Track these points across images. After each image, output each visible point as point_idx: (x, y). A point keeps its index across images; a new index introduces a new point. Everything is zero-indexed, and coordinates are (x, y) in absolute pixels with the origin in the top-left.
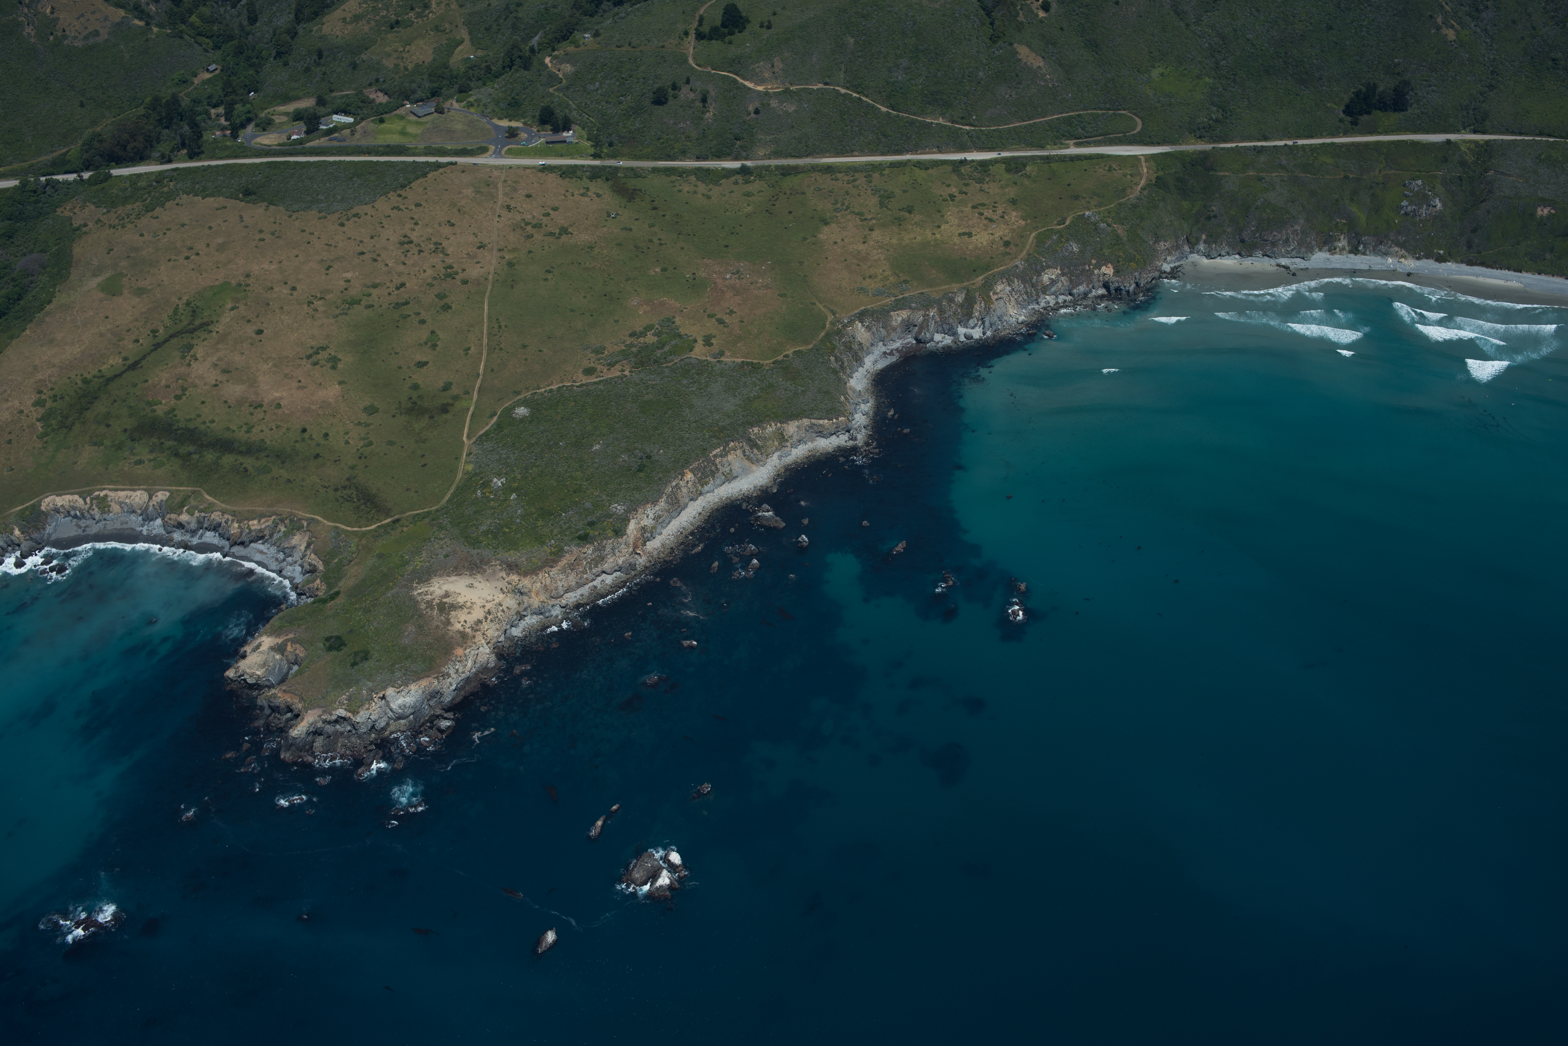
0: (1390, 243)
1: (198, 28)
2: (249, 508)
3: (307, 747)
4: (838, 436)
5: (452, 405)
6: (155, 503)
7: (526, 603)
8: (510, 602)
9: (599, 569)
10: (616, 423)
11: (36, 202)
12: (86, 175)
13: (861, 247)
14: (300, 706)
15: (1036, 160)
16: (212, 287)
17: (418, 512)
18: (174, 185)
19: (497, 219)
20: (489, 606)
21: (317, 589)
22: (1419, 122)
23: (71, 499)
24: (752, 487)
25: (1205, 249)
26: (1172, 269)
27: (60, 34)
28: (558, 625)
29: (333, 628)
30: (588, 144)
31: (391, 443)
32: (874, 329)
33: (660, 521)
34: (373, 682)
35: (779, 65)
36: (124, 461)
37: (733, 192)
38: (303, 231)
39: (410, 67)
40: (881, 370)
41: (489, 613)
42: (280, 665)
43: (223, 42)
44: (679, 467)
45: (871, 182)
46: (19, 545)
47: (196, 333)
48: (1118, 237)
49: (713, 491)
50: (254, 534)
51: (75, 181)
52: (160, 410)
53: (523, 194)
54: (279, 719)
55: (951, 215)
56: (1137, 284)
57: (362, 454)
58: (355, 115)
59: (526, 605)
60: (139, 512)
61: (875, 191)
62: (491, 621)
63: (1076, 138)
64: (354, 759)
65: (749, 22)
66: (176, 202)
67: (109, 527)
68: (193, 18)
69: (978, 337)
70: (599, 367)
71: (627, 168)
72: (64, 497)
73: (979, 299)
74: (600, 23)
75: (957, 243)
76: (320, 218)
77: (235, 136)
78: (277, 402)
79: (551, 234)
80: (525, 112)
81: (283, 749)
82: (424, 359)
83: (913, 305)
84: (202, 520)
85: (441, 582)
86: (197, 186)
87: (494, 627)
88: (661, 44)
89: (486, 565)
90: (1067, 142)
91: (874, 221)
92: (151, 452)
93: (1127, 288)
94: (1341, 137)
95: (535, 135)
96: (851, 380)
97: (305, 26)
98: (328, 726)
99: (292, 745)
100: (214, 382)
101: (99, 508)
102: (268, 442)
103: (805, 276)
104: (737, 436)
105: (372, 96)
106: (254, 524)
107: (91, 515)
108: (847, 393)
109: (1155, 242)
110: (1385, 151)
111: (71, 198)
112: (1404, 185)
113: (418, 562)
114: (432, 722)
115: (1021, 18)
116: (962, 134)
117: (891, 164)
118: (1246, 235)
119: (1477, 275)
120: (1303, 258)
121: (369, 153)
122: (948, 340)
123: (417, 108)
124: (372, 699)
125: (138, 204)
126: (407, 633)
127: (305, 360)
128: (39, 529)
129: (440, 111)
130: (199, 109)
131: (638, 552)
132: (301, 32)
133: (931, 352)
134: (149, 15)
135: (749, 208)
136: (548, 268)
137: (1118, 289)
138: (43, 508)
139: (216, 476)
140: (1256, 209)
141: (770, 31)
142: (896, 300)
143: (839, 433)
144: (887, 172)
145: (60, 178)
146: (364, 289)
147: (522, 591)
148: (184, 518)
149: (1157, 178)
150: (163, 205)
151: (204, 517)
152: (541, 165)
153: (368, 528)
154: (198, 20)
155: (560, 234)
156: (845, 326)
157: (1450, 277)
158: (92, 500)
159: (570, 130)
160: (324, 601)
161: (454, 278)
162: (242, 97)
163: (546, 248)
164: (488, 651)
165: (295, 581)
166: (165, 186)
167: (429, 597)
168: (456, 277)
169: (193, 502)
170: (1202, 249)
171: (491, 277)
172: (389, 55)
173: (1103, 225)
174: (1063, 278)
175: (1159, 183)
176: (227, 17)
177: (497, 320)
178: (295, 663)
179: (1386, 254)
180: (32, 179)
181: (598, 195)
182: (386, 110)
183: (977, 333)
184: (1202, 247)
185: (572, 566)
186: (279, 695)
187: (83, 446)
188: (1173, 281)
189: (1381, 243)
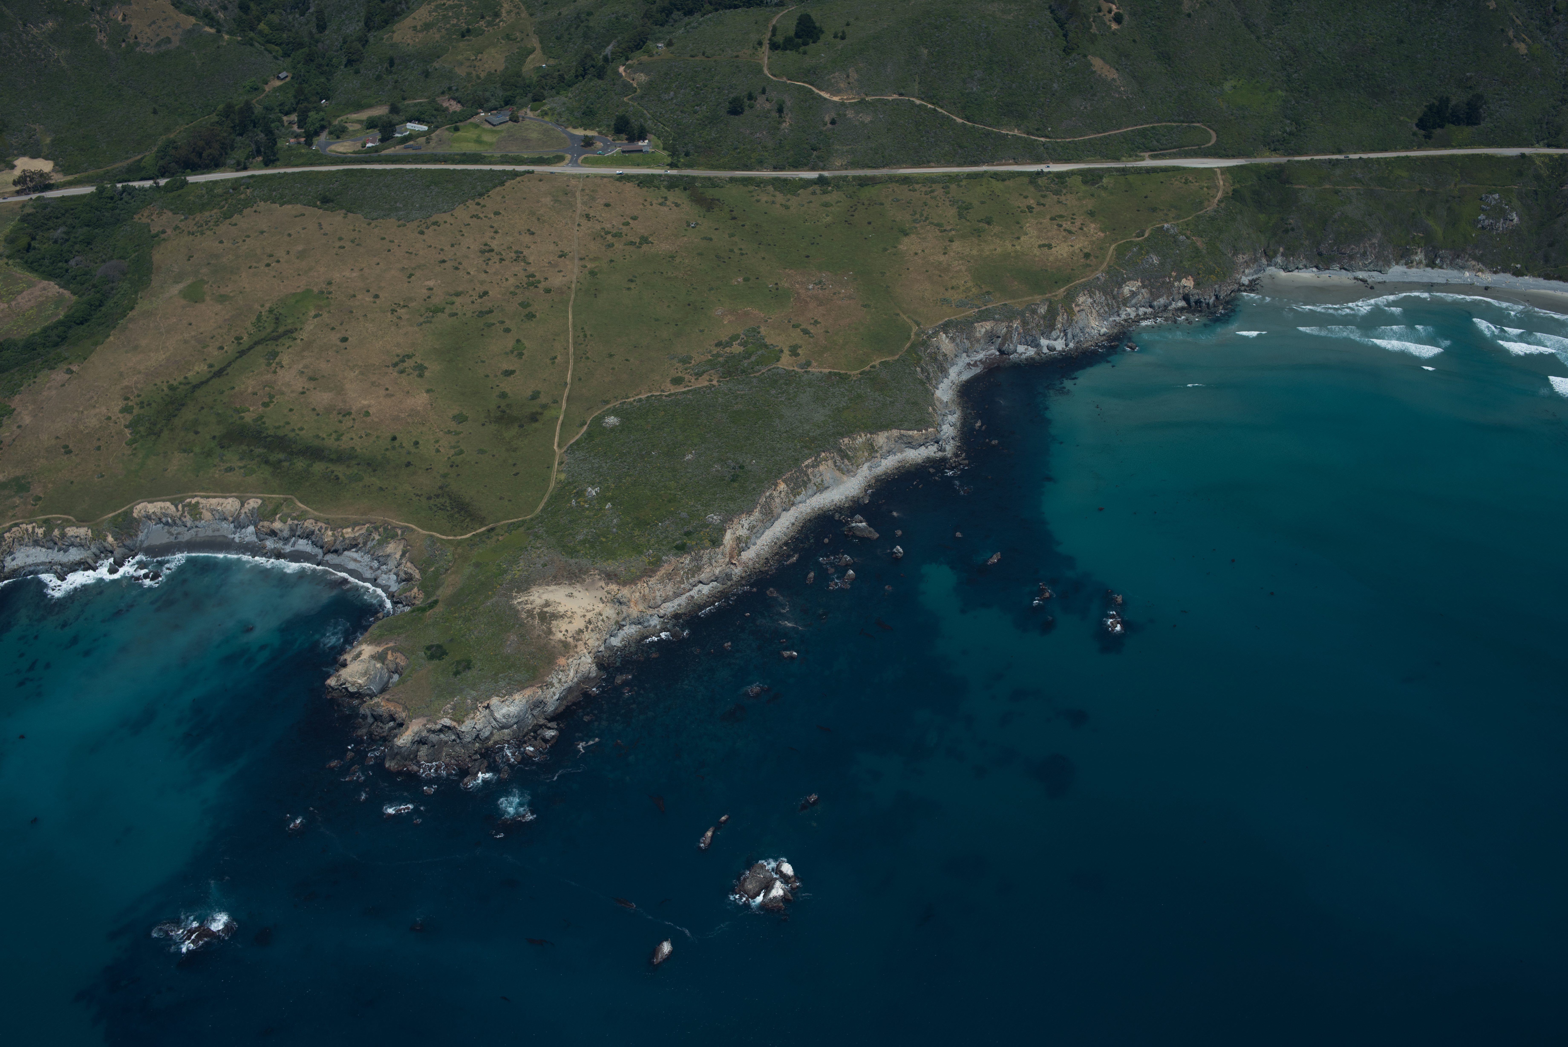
0: (1467, 256)
1: (267, 35)
2: (343, 516)
3: (412, 756)
4: (927, 447)
5: (541, 414)
6: (247, 511)
7: (625, 613)
8: (609, 612)
9: (696, 579)
10: (708, 433)
11: (113, 209)
12: (162, 182)
13: (942, 258)
14: (404, 715)
15: (1112, 172)
16: (294, 294)
17: (512, 521)
18: (251, 193)
19: (577, 228)
20: (589, 615)
21: (414, 598)
22: (1492, 136)
23: (163, 506)
24: (843, 497)
25: (1283, 262)
26: (1251, 282)
27: (132, 41)
28: (656, 635)
29: (434, 636)
30: (665, 153)
31: (482, 452)
32: (958, 341)
33: (754, 531)
34: (476, 691)
35: (854, 76)
36: (214, 468)
37: (811, 202)
38: (383, 239)
39: (483, 75)
40: (965, 382)
41: (590, 622)
42: (381, 674)
43: (293, 49)
44: (771, 477)
45: (948, 193)
46: (112, 552)
47: (280, 340)
48: (1197, 250)
49: (805, 502)
50: (347, 541)
51: (151, 187)
52: (248, 417)
53: (602, 203)
54: (382, 728)
55: (1030, 226)
56: (1217, 297)
57: (453, 462)
58: (429, 123)
59: (625, 614)
60: (231, 519)
61: (953, 202)
62: (592, 630)
63: (1151, 151)
64: (459, 769)
65: (823, 32)
66: (254, 209)
67: (201, 534)
68: (262, 26)
69: (1060, 349)
70: (687, 377)
71: (705, 178)
72: (155, 503)
73: (1061, 311)
74: (671, 33)
75: (1038, 254)
76: (399, 226)
77: (309, 143)
78: (365, 409)
79: (632, 243)
80: (600, 122)
81: (388, 758)
82: (511, 368)
83: (997, 316)
84: (295, 528)
85: (541, 591)
86: (274, 193)
87: (595, 637)
88: (735, 54)
89: (585, 575)
90: (1142, 154)
91: (953, 232)
92: (241, 459)
93: (1207, 301)
94: (1415, 151)
95: (611, 144)
96: (937, 391)
97: (375, 34)
98: (432, 735)
99: (397, 753)
100: (301, 390)
101: (191, 515)
102: (358, 450)
103: (888, 287)
104: (828, 447)
105: (445, 104)
106: (348, 532)
107: (183, 522)
108: (935, 403)
109: (1233, 255)
110: (1459, 164)
111: (148, 205)
112: (1481, 199)
113: (518, 571)
114: (535, 732)
115: (1094, 30)
116: (1037, 146)
117: (968, 175)
118: (1323, 248)
119: (1555, 290)
120: (1380, 272)
121: (445, 161)
122: (1031, 352)
123: (491, 117)
124: (477, 708)
125: (215, 211)
126: (509, 643)
127: (391, 368)
128: (131, 536)
129: (514, 119)
130: (272, 116)
131: (734, 562)
132: (371, 40)
133: (1015, 363)
134: (218, 22)
135: (828, 219)
136: (631, 277)
137: (1198, 302)
138: (135, 515)
139: (308, 484)
140: (1334, 222)
141: (844, 41)
142: (979, 311)
143: (928, 444)
144: (964, 183)
145: (136, 184)
146: (446, 297)
147: (621, 600)
148: (277, 525)
149: (1233, 190)
150: (240, 212)
151: (297, 525)
152: (618, 174)
153: (463, 537)
154: (267, 28)
155: (641, 243)
156: (930, 337)
157: (1528, 291)
158: (183, 507)
159: (646, 139)
160: (423, 610)
161: (536, 287)
162: (315, 105)
163: (627, 257)
164: (590, 660)
165: (390, 590)
166: (242, 194)
167: (529, 606)
168: (539, 285)
169: (286, 510)
170: (1279, 261)
171: (573, 286)
172: (461, 64)
173: (1182, 238)
174: (1143, 291)
175: (1236, 196)
176: (296, 25)
177: (582, 329)
178: (396, 672)
179: (1463, 268)
180: (109, 186)
181: (677, 205)
182: (461, 118)
183: (1059, 345)
184: (1279, 260)
185: (670, 576)
186: (382, 704)
187: (173, 453)
188: (1252, 295)
189: (1458, 257)
